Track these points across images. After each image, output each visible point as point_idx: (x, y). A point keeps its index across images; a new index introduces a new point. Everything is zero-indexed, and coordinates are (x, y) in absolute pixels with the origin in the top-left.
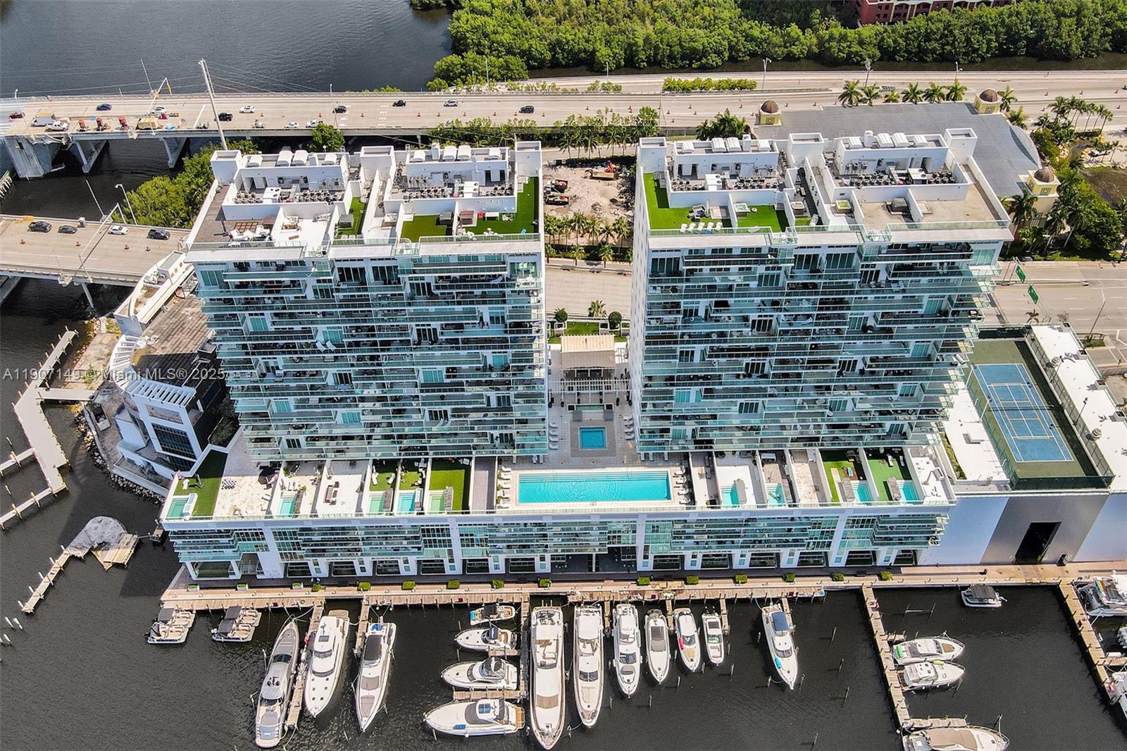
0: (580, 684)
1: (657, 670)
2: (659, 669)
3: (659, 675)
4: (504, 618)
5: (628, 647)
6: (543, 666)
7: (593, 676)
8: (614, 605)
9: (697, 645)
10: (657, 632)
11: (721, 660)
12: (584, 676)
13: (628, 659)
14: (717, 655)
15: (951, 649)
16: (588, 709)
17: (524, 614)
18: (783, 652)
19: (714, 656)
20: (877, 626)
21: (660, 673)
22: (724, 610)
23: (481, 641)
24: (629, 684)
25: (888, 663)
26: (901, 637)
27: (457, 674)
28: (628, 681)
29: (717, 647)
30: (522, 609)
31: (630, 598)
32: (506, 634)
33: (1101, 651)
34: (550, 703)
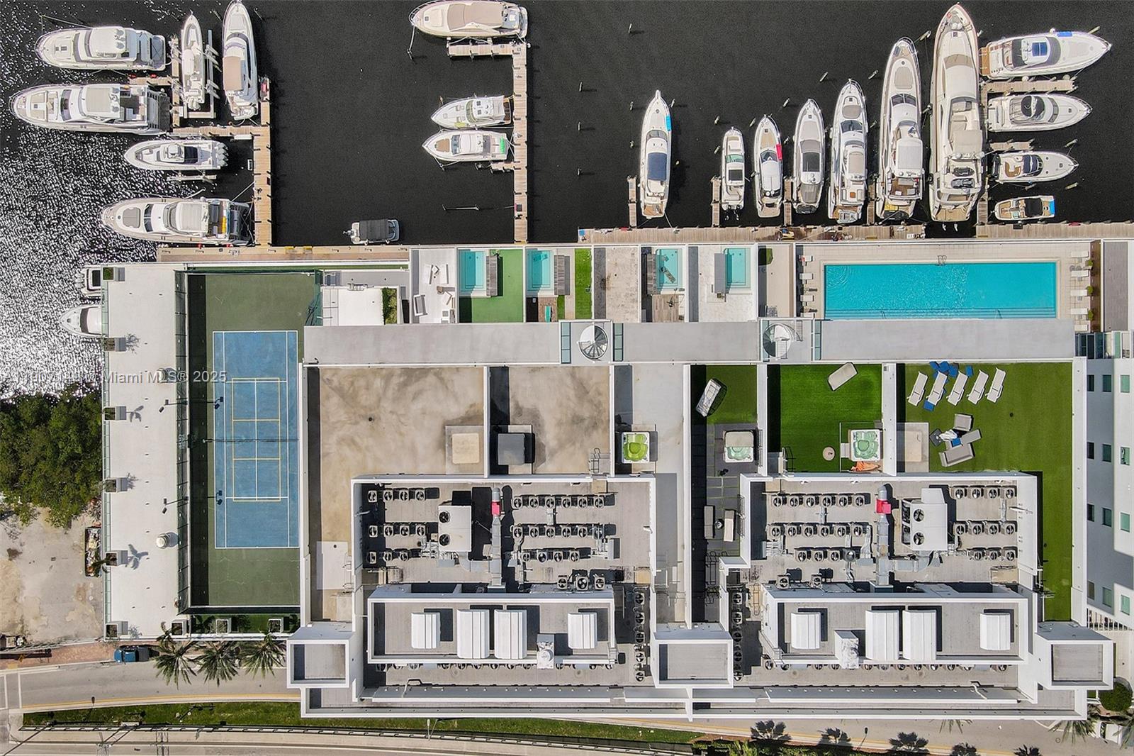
0: (914, 91)
1: (813, 116)
2: (810, 116)
3: (811, 109)
4: (1011, 200)
5: (849, 148)
6: (969, 102)
7: (897, 100)
8: (862, 221)
9: (758, 150)
10: (811, 163)
11: (729, 134)
12: (909, 99)
13: (849, 126)
14: (733, 142)
15: (441, 146)
16: (903, 60)
17: (983, 206)
18: (659, 137)
19: (737, 139)
20: (520, 183)
21: (810, 112)
22: (716, 210)
23: (1043, 158)
24: (850, 96)
25: (520, 129)
26: (494, 166)
27: (1070, 111)
28: (851, 100)
29: (732, 150)
30: (987, 214)
31: (840, 229)
32: (1008, 174)
33: (256, 145)
34: (953, 60)
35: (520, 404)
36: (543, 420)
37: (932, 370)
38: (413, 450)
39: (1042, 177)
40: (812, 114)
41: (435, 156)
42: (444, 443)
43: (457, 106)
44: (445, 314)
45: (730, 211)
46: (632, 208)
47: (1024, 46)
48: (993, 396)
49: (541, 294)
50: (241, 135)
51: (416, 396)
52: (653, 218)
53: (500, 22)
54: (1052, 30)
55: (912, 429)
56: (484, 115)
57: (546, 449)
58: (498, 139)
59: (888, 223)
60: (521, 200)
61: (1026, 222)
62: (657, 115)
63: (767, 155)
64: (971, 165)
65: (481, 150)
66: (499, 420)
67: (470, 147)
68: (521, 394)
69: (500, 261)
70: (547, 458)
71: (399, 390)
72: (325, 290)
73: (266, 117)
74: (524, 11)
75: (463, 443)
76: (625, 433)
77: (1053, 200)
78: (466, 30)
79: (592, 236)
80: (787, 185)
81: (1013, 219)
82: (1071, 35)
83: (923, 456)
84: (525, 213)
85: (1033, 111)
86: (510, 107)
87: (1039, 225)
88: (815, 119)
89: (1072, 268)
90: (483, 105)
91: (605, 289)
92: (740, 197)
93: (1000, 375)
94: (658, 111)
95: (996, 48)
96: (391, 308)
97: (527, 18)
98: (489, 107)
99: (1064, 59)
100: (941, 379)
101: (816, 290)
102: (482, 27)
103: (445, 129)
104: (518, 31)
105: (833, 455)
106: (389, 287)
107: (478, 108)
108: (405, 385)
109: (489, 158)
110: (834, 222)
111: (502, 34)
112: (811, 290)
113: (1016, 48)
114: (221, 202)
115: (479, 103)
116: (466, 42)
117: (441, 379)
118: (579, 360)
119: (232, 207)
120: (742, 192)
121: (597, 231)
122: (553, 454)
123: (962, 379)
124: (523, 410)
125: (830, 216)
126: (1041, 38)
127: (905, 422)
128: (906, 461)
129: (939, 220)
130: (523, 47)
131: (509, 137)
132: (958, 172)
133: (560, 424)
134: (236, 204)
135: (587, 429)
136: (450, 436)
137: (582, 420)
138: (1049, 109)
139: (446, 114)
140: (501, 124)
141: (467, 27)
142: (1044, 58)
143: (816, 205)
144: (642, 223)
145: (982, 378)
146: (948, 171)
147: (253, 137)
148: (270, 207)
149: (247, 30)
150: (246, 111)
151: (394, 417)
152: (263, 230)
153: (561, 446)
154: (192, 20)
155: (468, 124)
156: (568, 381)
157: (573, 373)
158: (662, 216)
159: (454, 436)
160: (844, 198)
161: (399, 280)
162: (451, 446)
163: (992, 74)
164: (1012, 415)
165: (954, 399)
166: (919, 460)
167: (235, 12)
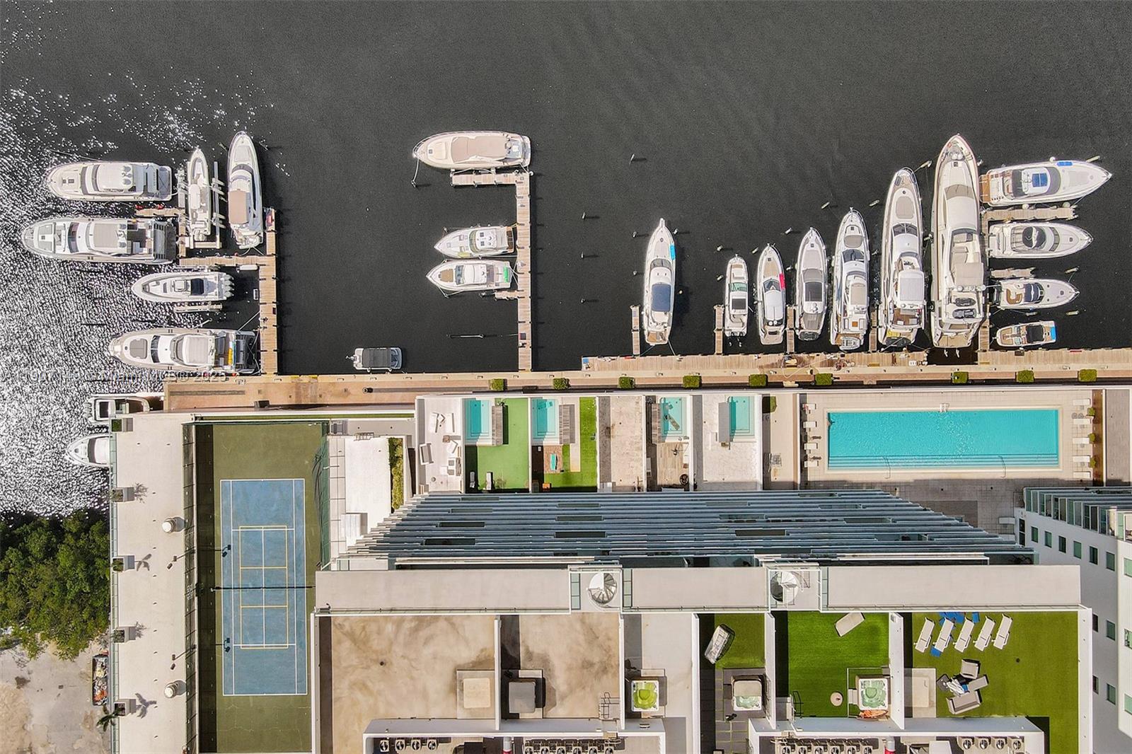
0: (915, 220)
1: (815, 245)
2: (812, 245)
3: (813, 238)
4: (1013, 327)
5: (851, 276)
6: (970, 233)
7: (899, 230)
8: (864, 348)
9: (761, 279)
10: (814, 293)
11: (732, 261)
12: (910, 229)
13: (851, 255)
14: (736, 270)
15: (445, 276)
16: (904, 189)
17: (984, 333)
18: (663, 266)
19: (741, 267)
20: (524, 312)
21: (812, 240)
22: (719, 337)
23: (1044, 286)
24: (851, 225)
25: (524, 257)
26: (498, 295)
27: (1071, 240)
28: (852, 229)
29: (736, 278)
30: (988, 340)
31: (843, 356)
32: (1009, 301)
33: (261, 275)
34: (954, 191)
35: (531, 649)
36: (553, 665)
38: (425, 695)
39: (1043, 305)
40: (814, 242)
41: (440, 287)
42: (455, 688)
43: (460, 236)
44: (451, 463)
45: (733, 338)
46: (636, 336)
47: (1024, 177)
48: (1000, 643)
49: (545, 443)
50: (246, 264)
51: (427, 642)
52: (656, 345)
53: (504, 154)
54: (1052, 159)
55: (921, 675)
56: (487, 246)
57: (557, 693)
58: (502, 267)
59: (890, 350)
60: (525, 328)
61: (1027, 348)
62: (661, 244)
63: (769, 285)
64: (974, 297)
65: (484, 280)
66: (510, 666)
67: (473, 277)
68: (532, 639)
69: (505, 410)
70: (558, 702)
71: (410, 635)
72: (332, 439)
73: (271, 246)
74: (527, 140)
75: (474, 688)
76: (635, 682)
77: (1054, 326)
78: (469, 163)
79: (596, 365)
80: (790, 313)
81: (1015, 345)
82: (1071, 164)
83: (930, 702)
84: (528, 341)
85: (1035, 243)
86: (513, 235)
87: (1041, 351)
88: (816, 247)
89: (1075, 416)
90: (486, 238)
91: (610, 437)
92: (743, 324)
93: (1006, 623)
94: (661, 240)
95: (997, 176)
96: (397, 457)
97: (529, 147)
98: (492, 237)
99: (1064, 188)
100: (948, 626)
101: (820, 438)
102: (485, 159)
103: (450, 259)
104: (522, 160)
105: (841, 701)
106: (396, 437)
107: (481, 239)
108: (416, 630)
109: (493, 287)
110: (835, 349)
111: (506, 164)
112: (814, 438)
113: (1017, 177)
114: (228, 334)
115: (482, 235)
116: (470, 172)
117: (453, 624)
118: (589, 606)
119: (238, 337)
120: (745, 319)
121: (600, 359)
122: (563, 698)
123: (968, 626)
124: (534, 655)
125: (833, 342)
126: (1040, 168)
127: (912, 667)
128: (913, 706)
129: (941, 346)
130: (526, 176)
131: (513, 265)
132: (960, 302)
133: (569, 669)
134: (243, 333)
135: (597, 673)
136: (461, 681)
137: (591, 665)
138: (1050, 240)
139: (450, 244)
140: (505, 253)
141: (470, 160)
142: (1043, 189)
143: (819, 332)
144: (646, 350)
145: (989, 625)
146: (950, 300)
147: (258, 267)
148: (276, 336)
149: (253, 162)
150: (251, 240)
151: (406, 661)
152: (269, 358)
153: (571, 691)
154: (198, 154)
155: (471, 254)
156: (578, 626)
157: (583, 619)
158: (666, 343)
159: (465, 681)
160: (846, 327)
161: (404, 428)
162: (462, 690)
163: (992, 202)
164: (1018, 660)
165: (960, 646)
166: (927, 706)
167: (240, 144)
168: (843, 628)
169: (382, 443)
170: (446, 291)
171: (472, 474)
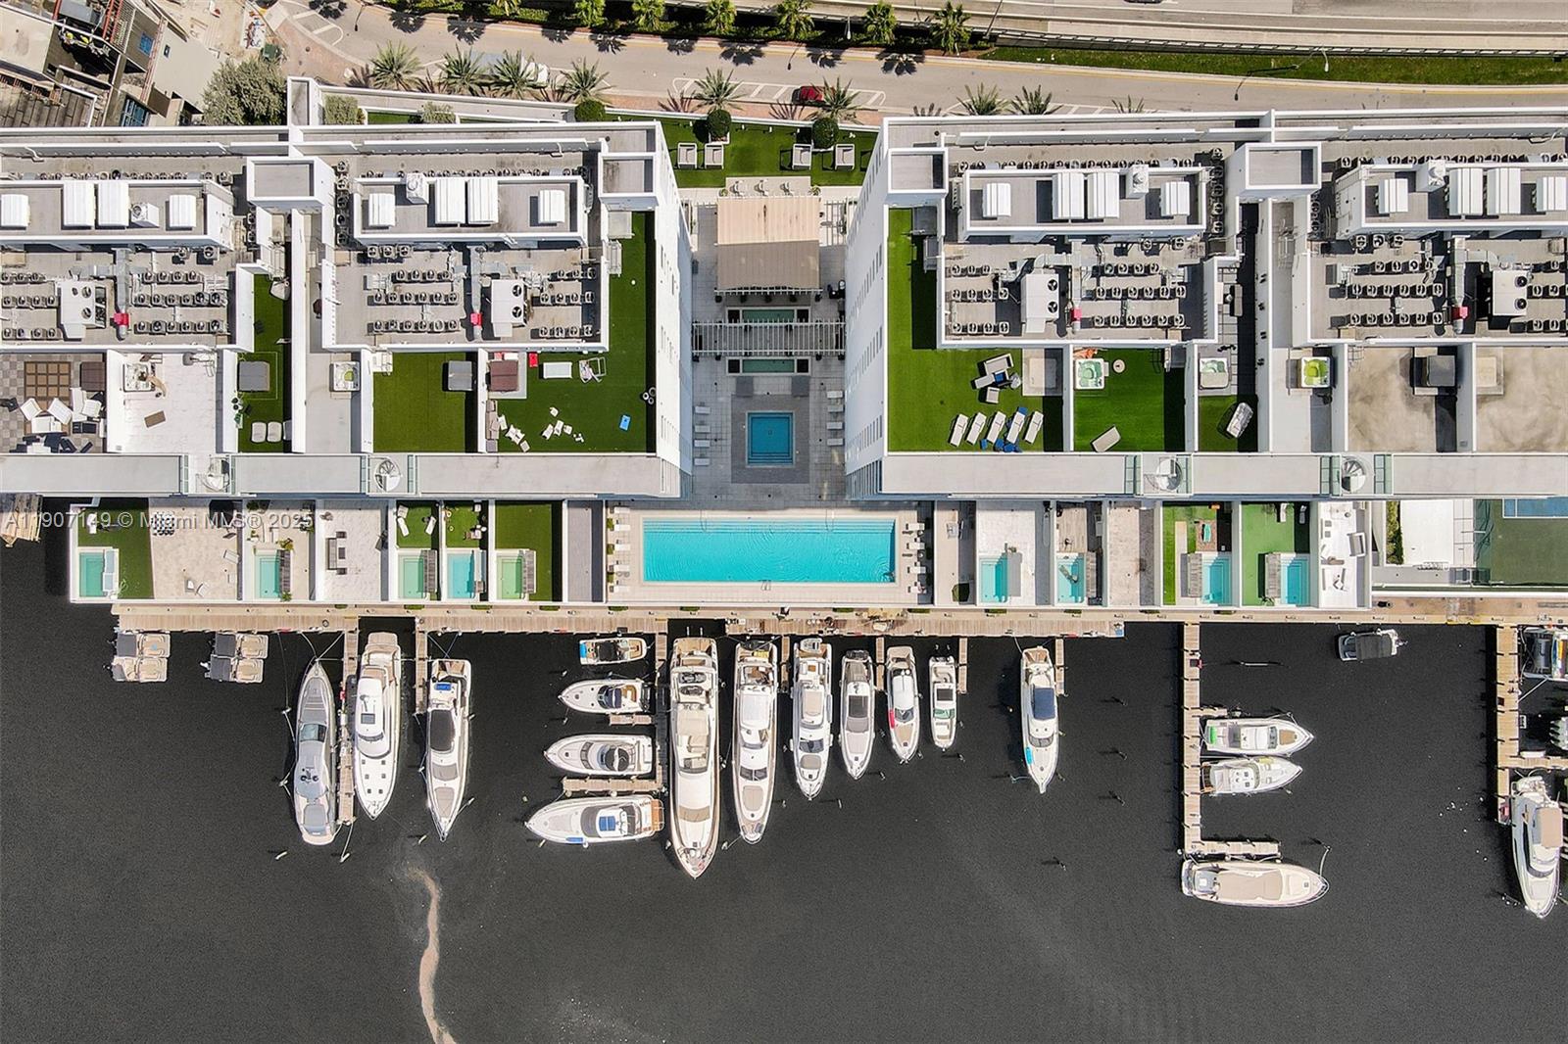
0: (741, 784)
1: (852, 759)
2: (856, 759)
3: (855, 768)
4: (629, 660)
6: (687, 768)
7: (761, 774)
9: (915, 722)
10: (857, 705)
11: (948, 743)
12: (749, 774)
13: (813, 746)
14: (944, 733)
15: (1289, 737)
16: (753, 819)
17: (660, 654)
18: (1040, 740)
19: (938, 736)
20: (1192, 692)
21: (856, 764)
22: (963, 656)
23: (597, 704)
24: (811, 780)
25: (1192, 755)
26: (1223, 712)
27: (567, 754)
28: (810, 776)
29: (945, 724)
30: (657, 646)
31: (821, 632)
32: (633, 688)
33: (1516, 745)
34: (697, 816)
35: (1425, 415)
36: (1403, 399)
37: (1021, 445)
38: (1536, 369)
39: (598, 684)
40: (855, 762)
41: (1296, 725)
42: (1505, 377)
43: (1271, 782)
44: (1328, 534)
45: (945, 655)
46: (1060, 656)
47: (625, 828)
48: (963, 420)
50: (1535, 758)
51: (1533, 425)
52: (1035, 647)
53: (1220, 876)
54: (586, 846)
55: (1038, 389)
56: (1242, 772)
57: (1399, 371)
58: (1219, 744)
59: (767, 637)
60: (1191, 673)
61: (614, 635)
62: (1043, 764)
63: (906, 716)
64: (684, 698)
65: (1243, 731)
66: (1447, 402)
67: (1256, 734)
68: (1423, 426)
70: (1398, 362)
71: (1552, 430)
72: (1470, 563)
73: (1503, 779)
74: (1186, 891)
75: (1485, 377)
76: (1326, 386)
77: (582, 659)
78: (1261, 870)
79: (1108, 628)
80: (880, 682)
81: (628, 639)
82: (568, 839)
83: (1028, 363)
84: (1187, 657)
85: (616, 753)
86: (1205, 781)
87: (599, 632)
88: (852, 758)
89: (626, 574)
90: (1242, 780)
92: (935, 671)
93: (956, 440)
94: (1042, 769)
95: (645, 830)
96: (1392, 542)
97: (1183, 884)
98: (1232, 781)
99: (577, 813)
100: (1012, 437)
101: (904, 555)
102: (1243, 872)
103: (1283, 757)
104: (1195, 867)
105: (1115, 364)
106: (1395, 565)
107: (1248, 779)
108: (1545, 435)
109: (1229, 722)
110: (826, 640)
111: (1215, 864)
112: (911, 555)
113: (632, 830)
114: (1563, 677)
115: (1247, 785)
116: (1259, 858)
117: (1506, 440)
118: (1366, 458)
119: (1549, 672)
120: (933, 678)
121: (1103, 634)
122: (1393, 366)
123: (993, 437)
124: (1422, 410)
125: (829, 647)
126: (606, 836)
127: (1043, 397)
128: (1043, 359)
129: (707, 640)
130: (1188, 850)
131: (1204, 746)
132: (698, 691)
133: (1385, 396)
134: (1541, 676)
135: (1357, 391)
136: (1499, 384)
137: (1362, 400)
138: (593, 756)
139: (1284, 773)
140: (1215, 761)
141: (1261, 873)
142: (602, 813)
143: (845, 660)
145: (973, 438)
146: (707, 693)
147: (1519, 754)
148: (1498, 672)
149: (1526, 879)
150: (1527, 787)
151: (1556, 403)
152: (1507, 645)
153: (1384, 374)
155: (1258, 761)
156: (1376, 438)
157: (1371, 446)
158: (1025, 651)
159: (1495, 384)
160: (821, 666)
161: (1383, 573)
162: (1498, 375)
163: (649, 800)
164: (942, 403)
165: (1000, 418)
166: (1031, 360)
167: (1542, 903)
168: (1113, 436)
169: (1410, 559)
170: (1289, 719)
171: (1302, 521)
